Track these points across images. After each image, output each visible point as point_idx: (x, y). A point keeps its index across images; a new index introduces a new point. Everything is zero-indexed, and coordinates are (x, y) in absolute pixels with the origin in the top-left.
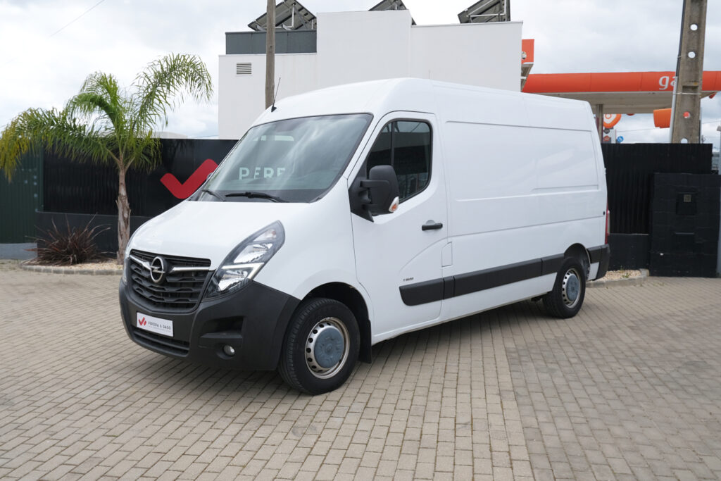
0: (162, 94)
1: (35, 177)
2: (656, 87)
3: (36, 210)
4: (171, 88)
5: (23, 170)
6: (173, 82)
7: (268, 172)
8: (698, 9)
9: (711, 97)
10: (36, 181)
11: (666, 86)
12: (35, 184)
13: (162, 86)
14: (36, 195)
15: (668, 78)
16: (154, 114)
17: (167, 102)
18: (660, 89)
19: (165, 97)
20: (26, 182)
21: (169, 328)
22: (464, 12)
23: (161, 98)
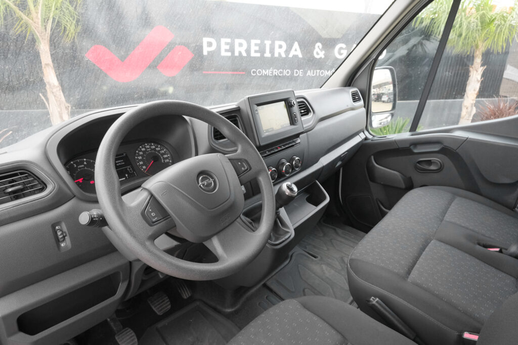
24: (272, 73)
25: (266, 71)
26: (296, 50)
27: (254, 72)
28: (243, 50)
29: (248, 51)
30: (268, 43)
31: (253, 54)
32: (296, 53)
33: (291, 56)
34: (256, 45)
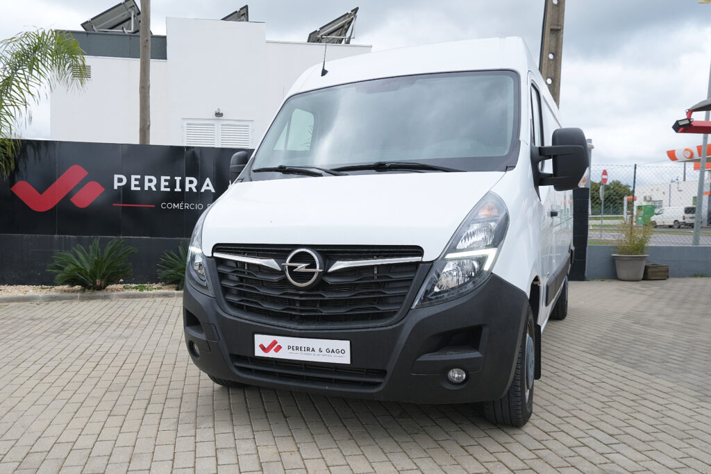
0: (24, 81)
4: (35, 72)
6: (37, 66)
7: (150, 181)
8: (555, 40)
13: (23, 69)
16: (12, 105)
17: (29, 92)
19: (27, 85)
21: (343, 351)
22: (316, 31)
23: (21, 85)
24: (183, 207)
25: (176, 205)
26: (208, 185)
27: (164, 206)
28: (153, 185)
29: (158, 185)
30: (178, 179)
31: (163, 189)
32: (208, 188)
33: (203, 190)
34: (166, 180)
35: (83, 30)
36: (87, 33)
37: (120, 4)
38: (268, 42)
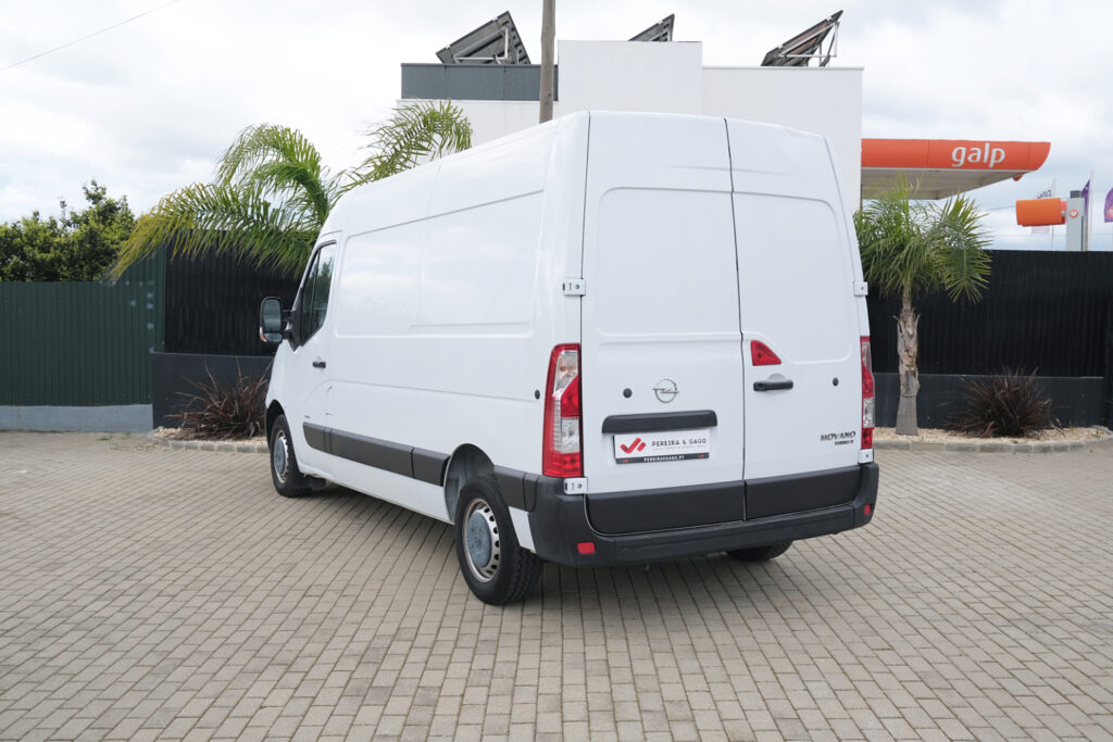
1: (150, 296)
2: (948, 163)
3: (152, 351)
5: (128, 283)
9: (1016, 179)
10: (151, 301)
11: (962, 161)
12: (150, 306)
14: (150, 326)
15: (964, 150)
18: (954, 165)
20: (133, 303)
35: (439, 62)
36: (446, 67)
37: (492, 22)
38: (705, 68)
